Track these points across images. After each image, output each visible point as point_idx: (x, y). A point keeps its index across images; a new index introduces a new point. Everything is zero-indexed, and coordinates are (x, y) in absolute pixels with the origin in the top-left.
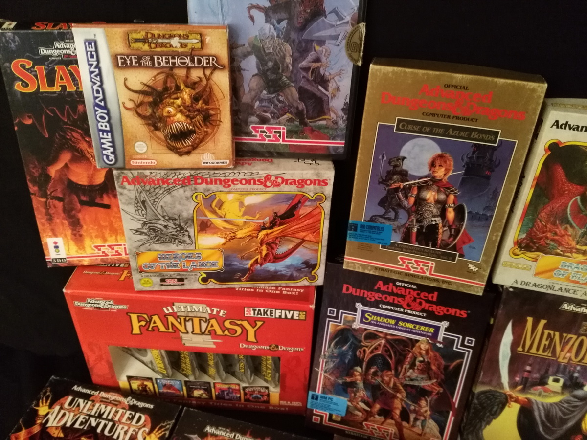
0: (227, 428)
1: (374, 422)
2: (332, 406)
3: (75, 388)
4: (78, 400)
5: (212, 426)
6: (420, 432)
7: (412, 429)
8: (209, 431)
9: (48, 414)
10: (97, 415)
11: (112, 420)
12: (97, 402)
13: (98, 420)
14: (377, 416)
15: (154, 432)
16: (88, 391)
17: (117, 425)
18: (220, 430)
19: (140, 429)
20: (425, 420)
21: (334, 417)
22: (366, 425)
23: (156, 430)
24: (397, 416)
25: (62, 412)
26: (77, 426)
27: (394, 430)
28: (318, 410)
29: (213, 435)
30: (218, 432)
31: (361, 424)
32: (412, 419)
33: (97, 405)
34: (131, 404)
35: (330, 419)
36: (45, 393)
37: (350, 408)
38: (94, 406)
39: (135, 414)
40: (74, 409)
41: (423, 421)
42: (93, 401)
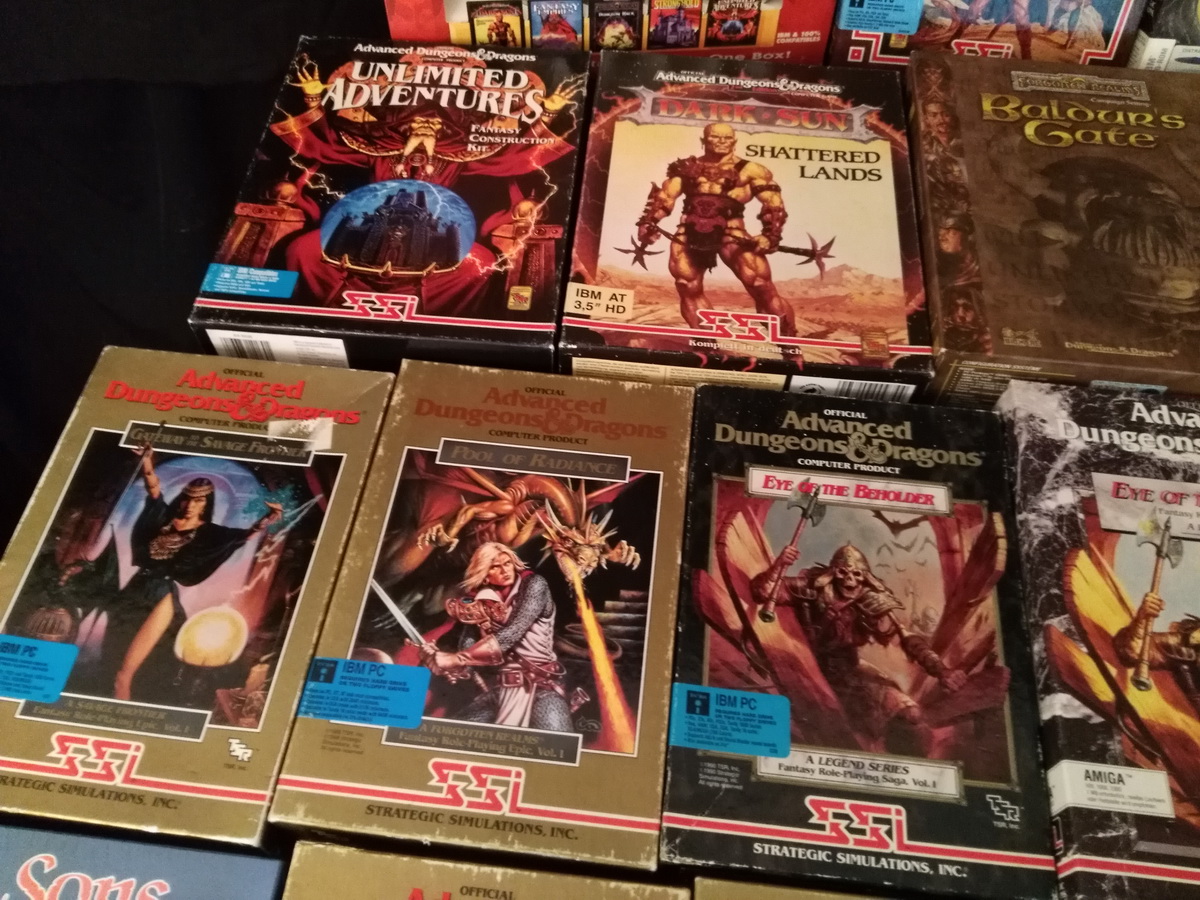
0: (699, 70)
1: (975, 35)
2: (893, 16)
3: (360, 47)
4: (375, 67)
5: (667, 71)
6: (1063, 41)
7: (1049, 37)
8: (664, 78)
9: (325, 92)
10: (427, 82)
11: (462, 86)
12: (418, 63)
13: (433, 89)
14: (981, 21)
15: (557, 92)
16: (392, 50)
17: (476, 92)
18: (686, 75)
19: (525, 93)
20: (1078, 9)
21: (893, 42)
22: (959, 45)
23: (559, 89)
24: (1023, 13)
25: (353, 87)
26: (395, 101)
27: (1011, 46)
28: (861, 32)
29: (673, 83)
30: (683, 78)
31: (948, 45)
32: (1051, 13)
33: (420, 69)
34: (490, 59)
35: (886, 48)
36: (301, 62)
37: (929, 11)
38: (414, 70)
39: (505, 73)
40: (375, 79)
41: (1073, 13)
42: (409, 63)
